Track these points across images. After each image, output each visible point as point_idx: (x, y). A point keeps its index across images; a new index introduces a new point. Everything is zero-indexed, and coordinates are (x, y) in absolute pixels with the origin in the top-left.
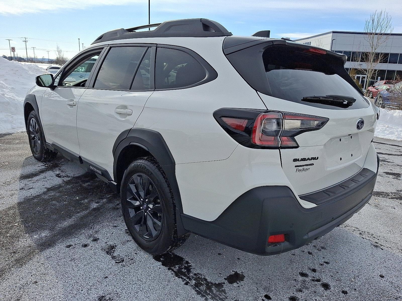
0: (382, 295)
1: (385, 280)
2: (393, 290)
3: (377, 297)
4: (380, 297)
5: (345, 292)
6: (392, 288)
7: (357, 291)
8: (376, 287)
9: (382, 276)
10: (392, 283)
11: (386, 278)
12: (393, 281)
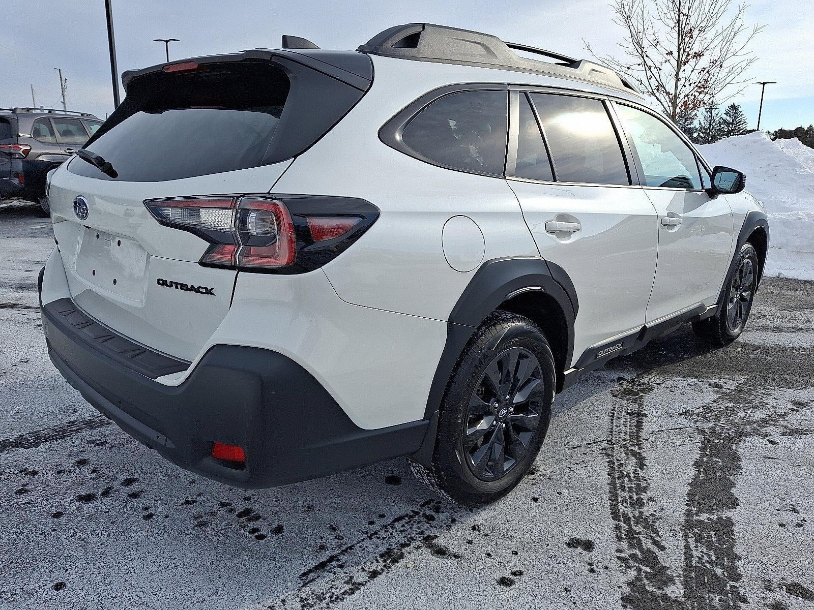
0: (14, 561)
1: (46, 587)
2: (11, 586)
3: (15, 552)
4: (13, 557)
5: (58, 515)
6: (17, 587)
7: (49, 530)
8: (37, 562)
9: (59, 586)
10: (30, 595)
11: (50, 592)
12: (32, 600)
